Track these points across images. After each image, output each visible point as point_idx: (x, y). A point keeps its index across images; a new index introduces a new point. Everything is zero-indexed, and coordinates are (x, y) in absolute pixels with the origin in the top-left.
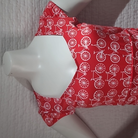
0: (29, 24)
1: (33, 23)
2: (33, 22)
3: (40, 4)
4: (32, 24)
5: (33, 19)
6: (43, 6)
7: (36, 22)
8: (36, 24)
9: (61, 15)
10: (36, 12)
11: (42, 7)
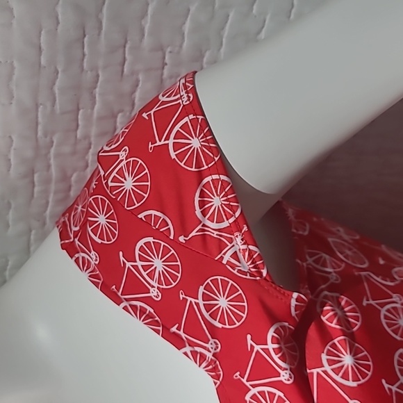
0: (12, 151)
1: (37, 148)
2: (37, 140)
3: (86, 50)
4: (29, 153)
5: (40, 128)
6: (101, 63)
7: (52, 142)
8: (53, 151)
9: (235, 256)
10: (57, 91)
11: (94, 69)
